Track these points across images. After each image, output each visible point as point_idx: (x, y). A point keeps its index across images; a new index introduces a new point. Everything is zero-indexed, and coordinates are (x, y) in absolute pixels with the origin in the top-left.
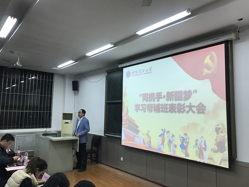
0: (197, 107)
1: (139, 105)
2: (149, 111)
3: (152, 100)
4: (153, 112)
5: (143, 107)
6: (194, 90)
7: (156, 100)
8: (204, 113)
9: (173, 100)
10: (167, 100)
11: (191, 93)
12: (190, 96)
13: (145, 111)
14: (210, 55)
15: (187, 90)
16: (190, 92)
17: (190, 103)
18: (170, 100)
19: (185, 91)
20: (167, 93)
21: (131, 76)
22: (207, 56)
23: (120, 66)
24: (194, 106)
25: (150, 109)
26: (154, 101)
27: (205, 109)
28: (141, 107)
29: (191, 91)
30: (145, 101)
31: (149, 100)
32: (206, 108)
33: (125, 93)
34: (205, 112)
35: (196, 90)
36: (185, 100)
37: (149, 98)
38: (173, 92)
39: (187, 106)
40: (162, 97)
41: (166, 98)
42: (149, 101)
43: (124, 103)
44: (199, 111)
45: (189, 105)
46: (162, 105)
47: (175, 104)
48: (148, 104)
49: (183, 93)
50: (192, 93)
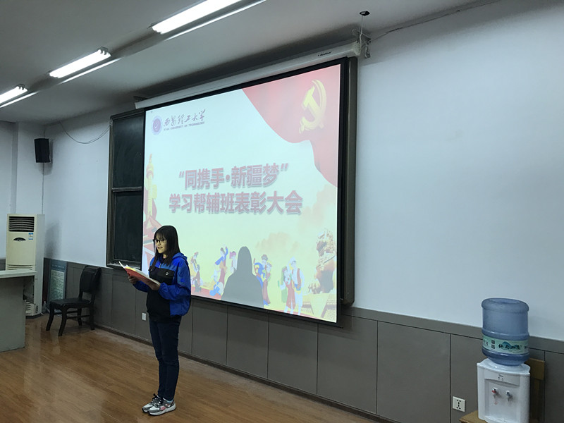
0: (286, 199)
1: (178, 197)
2: (198, 209)
3: (205, 185)
4: (206, 212)
5: (186, 201)
6: (283, 165)
7: (212, 185)
8: (299, 212)
9: (244, 185)
10: (234, 185)
11: (278, 171)
12: (275, 177)
13: (189, 211)
14: (314, 88)
15: (271, 164)
16: (275, 167)
17: (275, 192)
18: (239, 185)
19: (267, 167)
20: (233, 169)
21: (163, 129)
22: (309, 91)
23: (139, 106)
24: (282, 198)
25: (199, 206)
26: (208, 187)
27: (301, 204)
28: (182, 200)
29: (277, 166)
30: (191, 187)
31: (197, 184)
32: (303, 203)
33: (150, 169)
34: (300, 209)
35: (287, 164)
36: (266, 185)
37: (199, 180)
38: (245, 167)
39: (269, 198)
40: (223, 179)
41: (231, 182)
42: (198, 187)
43: (147, 191)
44: (290, 208)
45: (273, 195)
46: (223, 195)
47: (248, 194)
48: (197, 195)
49: (263, 171)
50: (280, 169)
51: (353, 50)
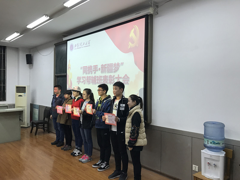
0: (123, 78)
1: (80, 78)
2: (88, 83)
3: (91, 72)
4: (91, 84)
5: (83, 79)
6: (121, 63)
8: (128, 83)
9: (106, 72)
10: (102, 72)
11: (119, 66)
12: (118, 68)
13: (85, 83)
14: (134, 29)
15: (117, 63)
17: (118, 75)
18: (104, 72)
19: (115, 64)
20: (101, 65)
21: (74, 49)
22: (132, 30)
23: (65, 39)
24: (121, 77)
25: (88, 81)
26: (92, 73)
27: (129, 80)
29: (119, 64)
30: (85, 73)
31: (88, 72)
33: (69, 66)
35: (123, 63)
36: (115, 72)
37: (88, 70)
38: (106, 64)
39: (116, 78)
40: (98, 70)
43: (68, 76)
44: (125, 81)
46: (98, 77)
47: (107, 76)
48: (88, 77)
49: (113, 66)
51: (150, 11)
